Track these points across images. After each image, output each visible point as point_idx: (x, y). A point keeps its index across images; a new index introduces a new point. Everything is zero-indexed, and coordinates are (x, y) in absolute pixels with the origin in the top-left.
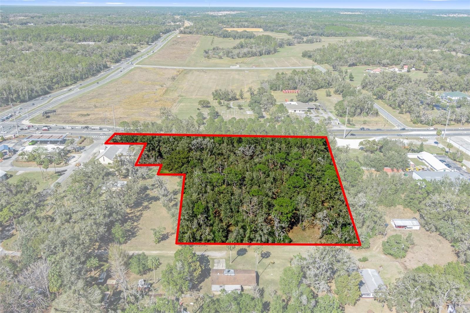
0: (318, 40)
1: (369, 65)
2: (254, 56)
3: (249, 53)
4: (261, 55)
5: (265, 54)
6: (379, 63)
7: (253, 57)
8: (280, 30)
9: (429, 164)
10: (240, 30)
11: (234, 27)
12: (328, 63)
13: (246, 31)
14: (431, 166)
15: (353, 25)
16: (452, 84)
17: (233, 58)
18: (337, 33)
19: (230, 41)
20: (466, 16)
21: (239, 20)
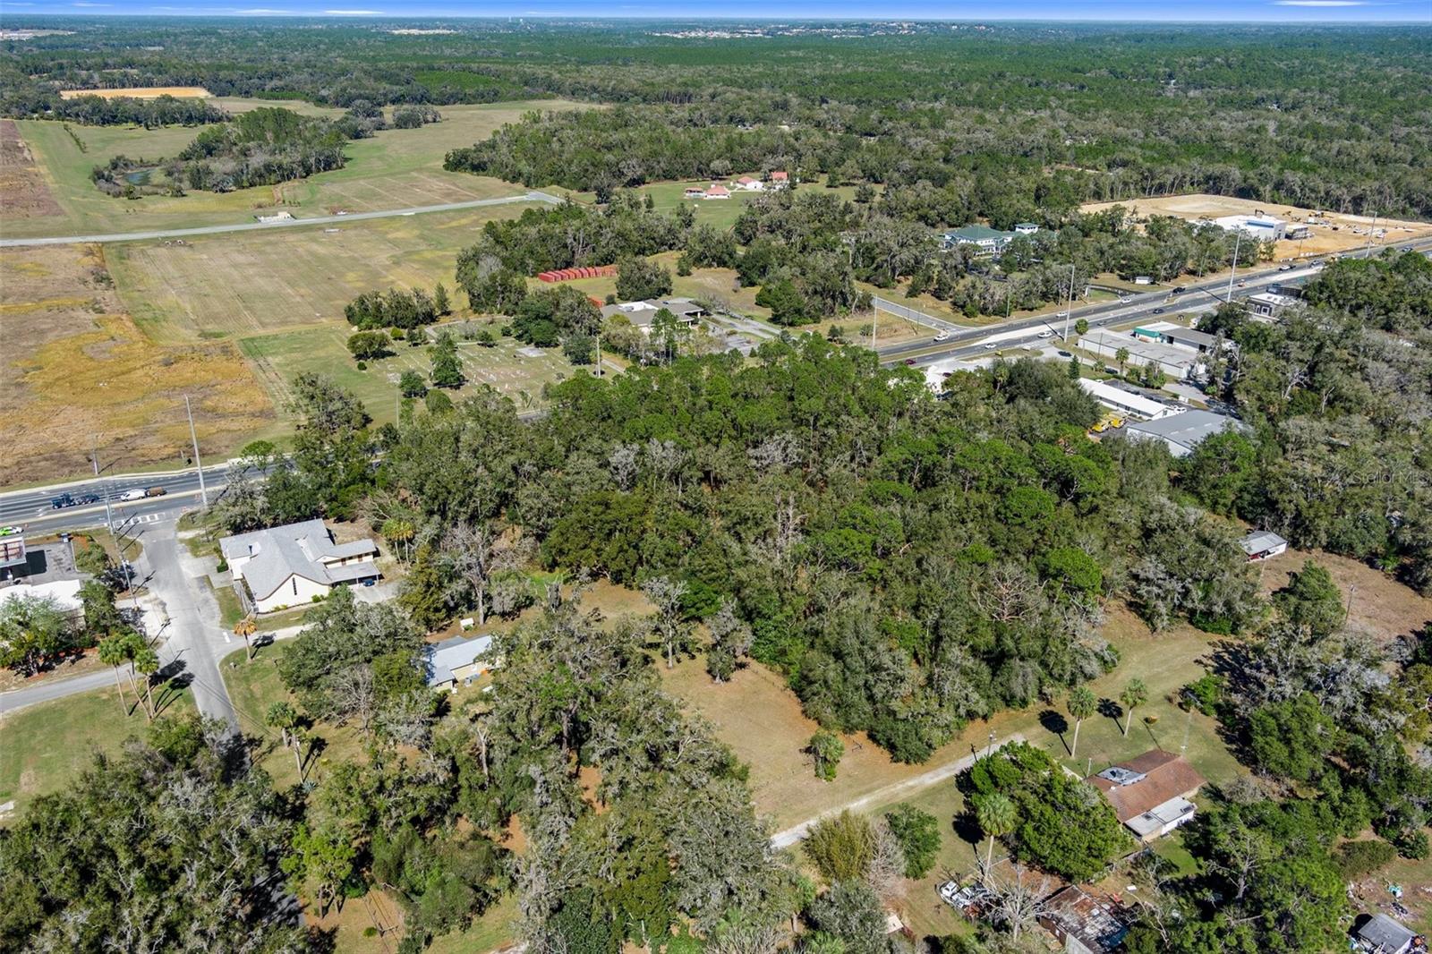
0: (430, 118)
1: (674, 178)
2: (289, 179)
3: (268, 168)
4: (308, 172)
5: (319, 170)
6: (699, 170)
7: (290, 183)
8: (273, 89)
9: (1118, 405)
10: (149, 94)
11: (95, 87)
12: (559, 183)
13: (171, 99)
14: (1128, 408)
15: (493, 67)
16: (942, 209)
17: (223, 191)
18: (467, 91)
19: (132, 133)
20: (727, 35)
21: (98, 60)
